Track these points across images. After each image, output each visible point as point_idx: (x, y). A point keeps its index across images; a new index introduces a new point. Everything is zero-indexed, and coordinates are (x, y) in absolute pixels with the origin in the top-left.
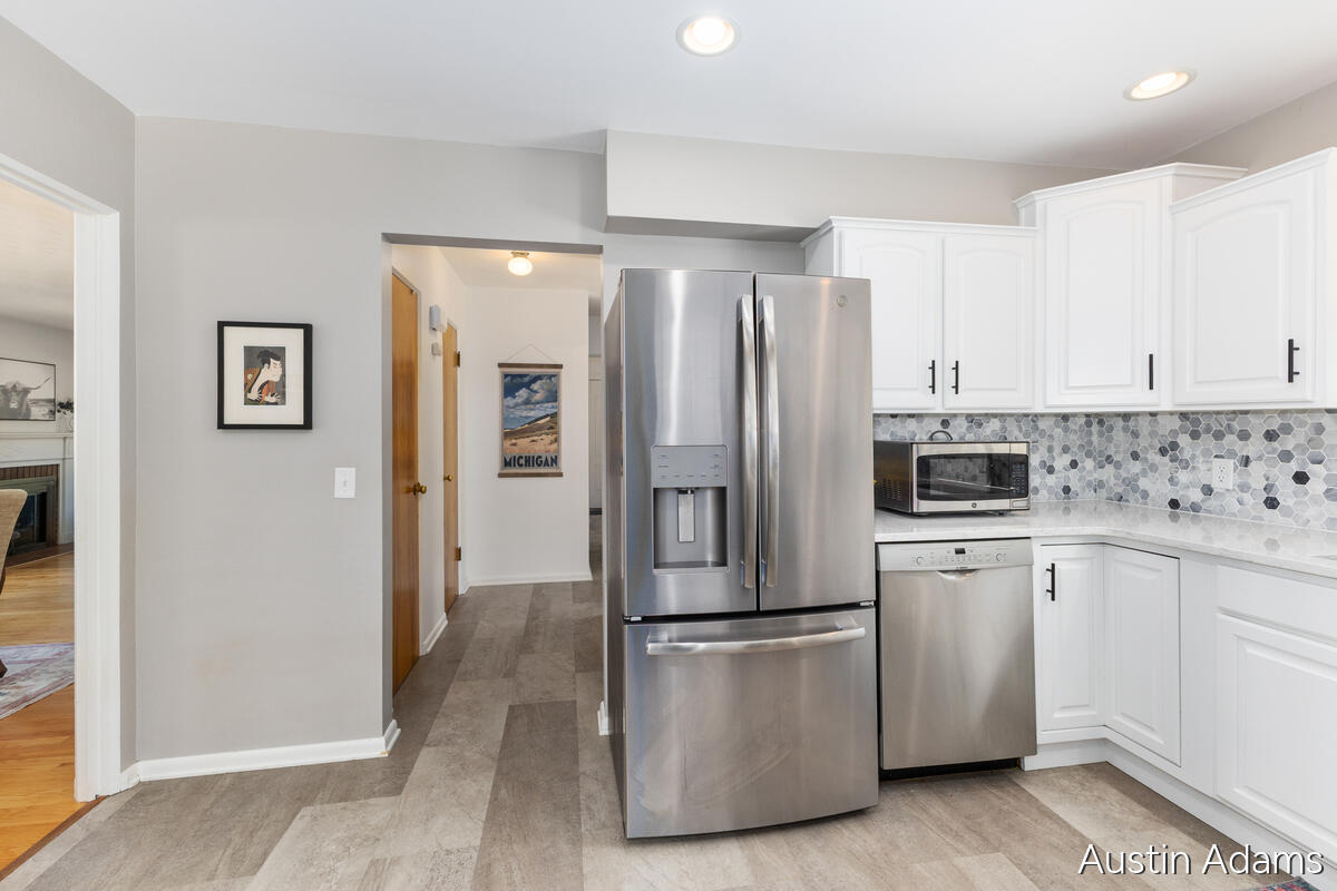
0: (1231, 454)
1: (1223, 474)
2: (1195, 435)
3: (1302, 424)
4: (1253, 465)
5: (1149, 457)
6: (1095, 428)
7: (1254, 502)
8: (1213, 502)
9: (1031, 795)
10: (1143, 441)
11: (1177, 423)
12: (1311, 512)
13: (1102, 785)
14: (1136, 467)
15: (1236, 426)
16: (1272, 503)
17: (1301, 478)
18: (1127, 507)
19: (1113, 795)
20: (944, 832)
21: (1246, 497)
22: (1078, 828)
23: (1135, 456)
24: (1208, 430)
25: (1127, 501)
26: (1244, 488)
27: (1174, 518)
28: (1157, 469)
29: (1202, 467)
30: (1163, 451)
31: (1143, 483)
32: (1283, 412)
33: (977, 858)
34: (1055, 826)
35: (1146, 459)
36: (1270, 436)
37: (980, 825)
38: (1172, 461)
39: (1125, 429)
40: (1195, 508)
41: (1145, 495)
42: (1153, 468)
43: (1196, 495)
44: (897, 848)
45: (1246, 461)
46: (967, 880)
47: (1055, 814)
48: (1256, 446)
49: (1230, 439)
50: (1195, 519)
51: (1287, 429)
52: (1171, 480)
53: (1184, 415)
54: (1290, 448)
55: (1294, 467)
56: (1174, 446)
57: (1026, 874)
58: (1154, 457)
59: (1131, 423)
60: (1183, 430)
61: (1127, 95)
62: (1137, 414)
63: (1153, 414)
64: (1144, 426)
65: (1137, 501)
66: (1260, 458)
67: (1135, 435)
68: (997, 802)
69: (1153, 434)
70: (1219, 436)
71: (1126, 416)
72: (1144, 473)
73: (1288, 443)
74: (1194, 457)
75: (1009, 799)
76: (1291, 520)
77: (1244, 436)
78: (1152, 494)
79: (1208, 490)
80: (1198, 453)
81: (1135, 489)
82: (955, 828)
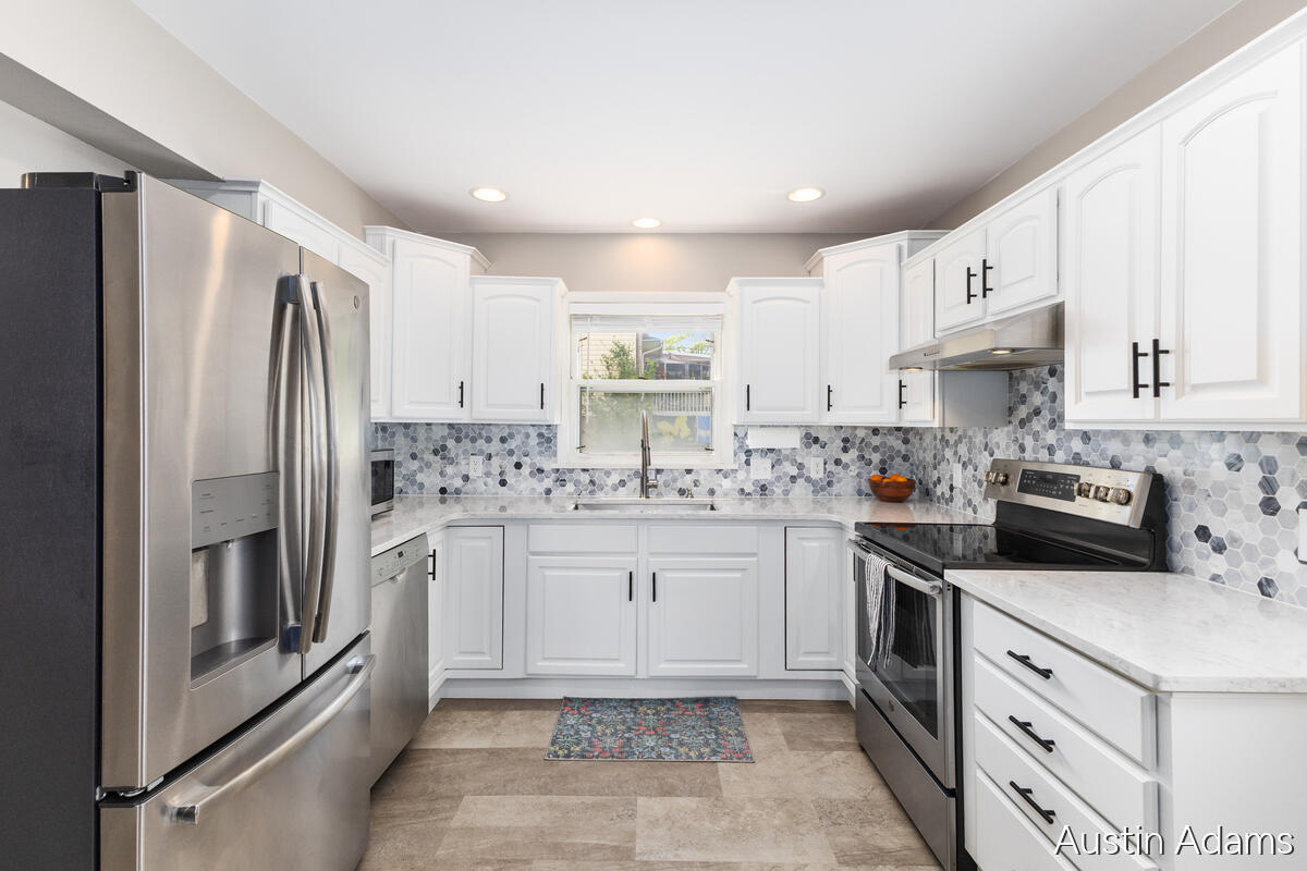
0: (481, 452)
1: (476, 467)
2: (458, 440)
3: (519, 433)
4: (493, 459)
5: (425, 456)
6: (380, 434)
7: (493, 482)
8: (469, 486)
9: (434, 750)
10: (421, 445)
11: (446, 431)
12: (523, 486)
13: (455, 714)
14: (415, 465)
15: (484, 434)
16: (503, 483)
17: (518, 466)
18: (407, 497)
19: (467, 715)
20: (422, 817)
21: (489, 480)
22: (477, 746)
23: (414, 456)
24: (467, 436)
25: (406, 493)
26: (488, 474)
27: (443, 501)
28: (431, 465)
29: (463, 462)
30: (436, 452)
31: (420, 477)
32: (509, 426)
33: (459, 812)
34: (467, 756)
35: (422, 459)
36: (503, 440)
37: (433, 792)
38: (442, 459)
39: (406, 435)
40: (458, 491)
41: (421, 486)
42: (428, 465)
43: (458, 483)
44: (412, 857)
45: (489, 457)
46: (472, 829)
47: (458, 750)
48: (495, 446)
49: (481, 443)
50: (458, 501)
51: (511, 436)
52: (441, 473)
53: (451, 426)
54: (512, 447)
55: (515, 459)
56: (444, 448)
57: (490, 794)
58: (429, 457)
59: (411, 431)
60: (450, 436)
61: (471, 193)
62: (416, 424)
63: (428, 424)
64: (422, 434)
65: (415, 492)
66: (497, 455)
67: (414, 440)
68: (424, 770)
69: (428, 439)
70: (474, 440)
71: (407, 426)
72: (421, 470)
73: (512, 444)
74: (457, 455)
75: (426, 762)
76: (512, 492)
77: (489, 440)
78: (427, 485)
79: (466, 478)
80: (460, 452)
81: (413, 482)
82: (423, 808)
